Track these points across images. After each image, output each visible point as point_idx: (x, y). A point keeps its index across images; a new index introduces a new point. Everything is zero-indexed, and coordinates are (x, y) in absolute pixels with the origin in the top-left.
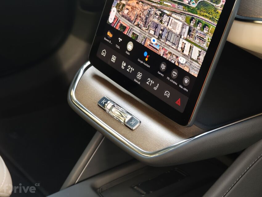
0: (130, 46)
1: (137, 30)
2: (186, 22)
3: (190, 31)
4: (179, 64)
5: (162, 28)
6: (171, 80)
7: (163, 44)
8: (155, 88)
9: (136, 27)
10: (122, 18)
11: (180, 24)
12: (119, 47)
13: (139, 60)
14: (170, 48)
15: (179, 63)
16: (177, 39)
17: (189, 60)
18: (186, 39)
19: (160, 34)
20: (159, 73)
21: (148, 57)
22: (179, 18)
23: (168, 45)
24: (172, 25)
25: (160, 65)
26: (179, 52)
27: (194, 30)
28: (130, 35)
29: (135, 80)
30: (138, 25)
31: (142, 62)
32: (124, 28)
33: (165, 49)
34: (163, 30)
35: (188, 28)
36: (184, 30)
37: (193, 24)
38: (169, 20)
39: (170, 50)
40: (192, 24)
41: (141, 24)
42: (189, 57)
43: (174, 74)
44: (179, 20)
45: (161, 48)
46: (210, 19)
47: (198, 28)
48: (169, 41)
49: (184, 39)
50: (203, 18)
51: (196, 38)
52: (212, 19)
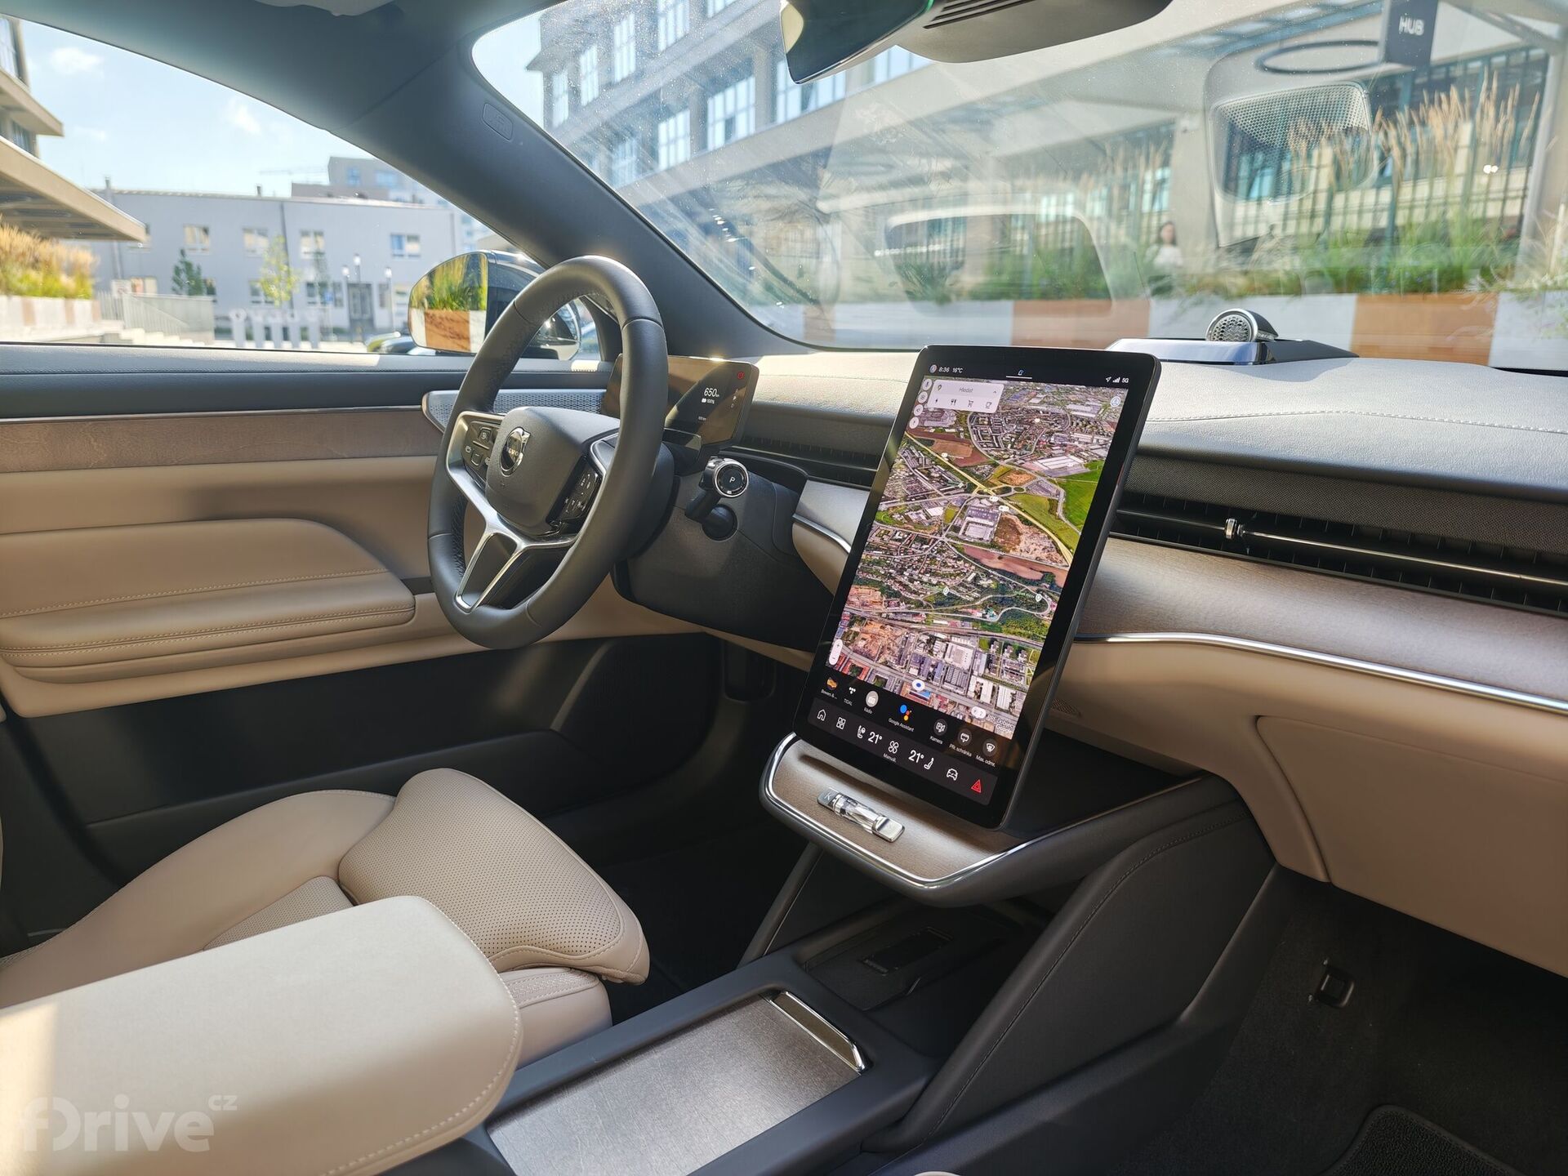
0: (872, 699)
1: (884, 672)
2: (980, 647)
3: (989, 661)
4: (972, 721)
5: (933, 663)
6: (958, 750)
7: (937, 689)
8: (928, 767)
9: (881, 666)
10: (855, 654)
11: (970, 652)
12: (850, 703)
13: (891, 721)
14: (952, 694)
15: (971, 718)
16: (965, 677)
17: (993, 710)
18: (983, 677)
19: (929, 673)
20: (934, 739)
21: (908, 713)
22: (965, 643)
23: (947, 690)
24: (952, 656)
25: (934, 725)
26: (970, 698)
27: (998, 659)
28: (872, 681)
29: (885, 756)
30: (885, 663)
31: (897, 723)
32: (860, 670)
33: (942, 698)
34: (935, 667)
35: (985, 657)
36: (977, 662)
37: (995, 650)
38: (947, 648)
39: (953, 697)
40: (993, 650)
41: (892, 660)
42: (993, 705)
43: (963, 737)
44: (966, 646)
45: (935, 695)
46: (1029, 637)
47: (1006, 654)
48: (950, 683)
49: (978, 676)
50: (1013, 637)
51: (1002, 672)
52: (1034, 637)
